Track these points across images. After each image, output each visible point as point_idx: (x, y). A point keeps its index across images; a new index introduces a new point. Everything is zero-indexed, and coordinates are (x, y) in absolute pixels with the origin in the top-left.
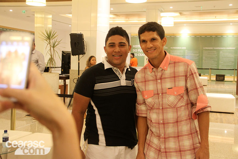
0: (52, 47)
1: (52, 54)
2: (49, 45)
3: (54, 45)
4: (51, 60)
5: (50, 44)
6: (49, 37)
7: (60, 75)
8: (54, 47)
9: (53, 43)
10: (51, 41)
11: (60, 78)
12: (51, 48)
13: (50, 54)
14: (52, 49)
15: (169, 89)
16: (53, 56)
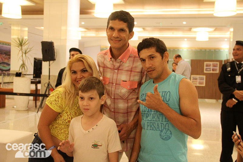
0: (24, 53)
1: (24, 60)
2: (21, 52)
3: (26, 51)
4: (23, 65)
5: (22, 50)
6: (21, 44)
7: (31, 80)
8: (25, 53)
9: (25, 49)
10: (23, 48)
11: (32, 83)
12: (22, 54)
13: (22, 59)
14: (24, 55)
15: (123, 81)
16: (24, 62)
